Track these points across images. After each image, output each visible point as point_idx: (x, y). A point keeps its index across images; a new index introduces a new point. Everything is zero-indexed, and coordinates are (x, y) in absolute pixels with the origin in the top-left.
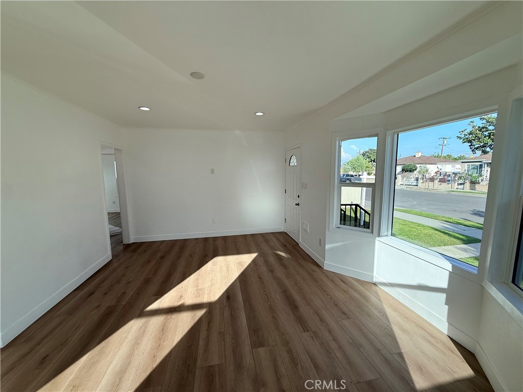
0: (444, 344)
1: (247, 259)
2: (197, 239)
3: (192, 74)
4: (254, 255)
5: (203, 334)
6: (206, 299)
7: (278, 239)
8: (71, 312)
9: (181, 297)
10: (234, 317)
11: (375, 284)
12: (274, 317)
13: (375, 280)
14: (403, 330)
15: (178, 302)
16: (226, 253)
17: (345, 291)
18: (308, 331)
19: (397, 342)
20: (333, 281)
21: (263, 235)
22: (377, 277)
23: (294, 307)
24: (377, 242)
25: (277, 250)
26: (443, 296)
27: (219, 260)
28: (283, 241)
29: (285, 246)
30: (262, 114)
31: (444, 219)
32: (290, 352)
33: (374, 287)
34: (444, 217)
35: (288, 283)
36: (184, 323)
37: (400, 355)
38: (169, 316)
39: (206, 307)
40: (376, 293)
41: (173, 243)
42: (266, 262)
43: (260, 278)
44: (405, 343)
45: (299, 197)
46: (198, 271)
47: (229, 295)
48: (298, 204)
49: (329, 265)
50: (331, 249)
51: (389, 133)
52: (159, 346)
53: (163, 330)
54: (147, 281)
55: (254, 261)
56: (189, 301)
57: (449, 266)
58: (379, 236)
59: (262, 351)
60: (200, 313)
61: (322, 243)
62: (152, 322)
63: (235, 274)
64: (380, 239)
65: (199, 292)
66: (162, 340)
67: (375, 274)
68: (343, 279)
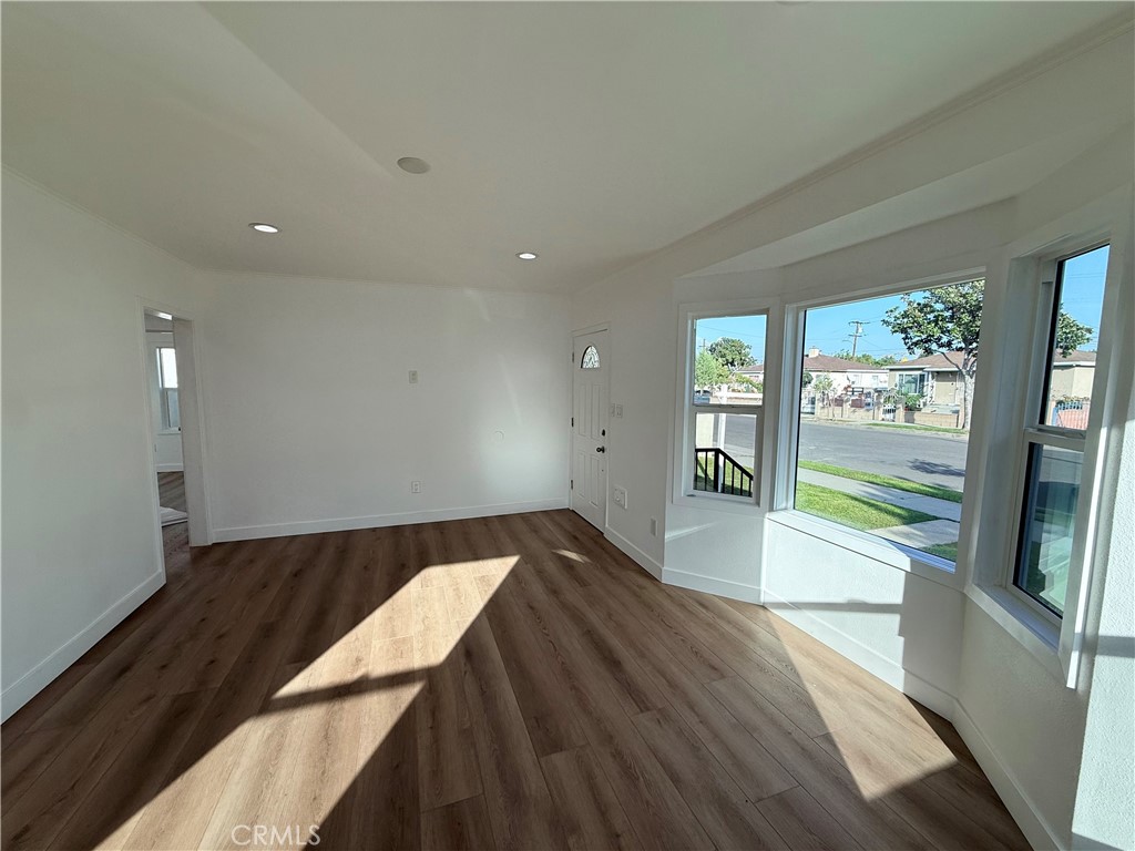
0: (900, 710)
1: (498, 569)
2: (374, 530)
3: (401, 162)
4: (512, 561)
5: (424, 738)
6: (417, 661)
7: (559, 525)
8: (76, 718)
9: (358, 660)
10: (487, 696)
11: (763, 607)
12: (574, 687)
13: (763, 599)
14: (827, 691)
15: (353, 671)
16: (448, 559)
17: (709, 625)
18: (648, 709)
19: (818, 715)
20: (682, 606)
21: (525, 517)
22: (768, 594)
23: (612, 663)
24: (766, 522)
25: (559, 548)
26: (895, 620)
27: (435, 575)
28: (571, 530)
29: (576, 538)
30: (533, 257)
31: (866, 478)
32: (617, 755)
33: (761, 611)
34: (865, 474)
35: (594, 618)
36: (376, 717)
37: (828, 738)
38: (337, 706)
39: (420, 679)
40: (769, 625)
41: (321, 540)
42: (540, 573)
43: (531, 608)
44: (834, 716)
45: (604, 433)
46: (390, 601)
47: (468, 648)
48: (602, 450)
49: (672, 573)
50: (677, 540)
51: (790, 308)
52: (322, 776)
53: (326, 737)
54: (268, 631)
55: (513, 573)
56: (379, 667)
57: (905, 563)
58: (771, 509)
59: (558, 759)
60: (410, 693)
61: (656, 529)
62: (295, 722)
63: (476, 604)
64: (773, 516)
65: (399, 646)
66: (328, 761)
67: (763, 587)
68: (702, 601)
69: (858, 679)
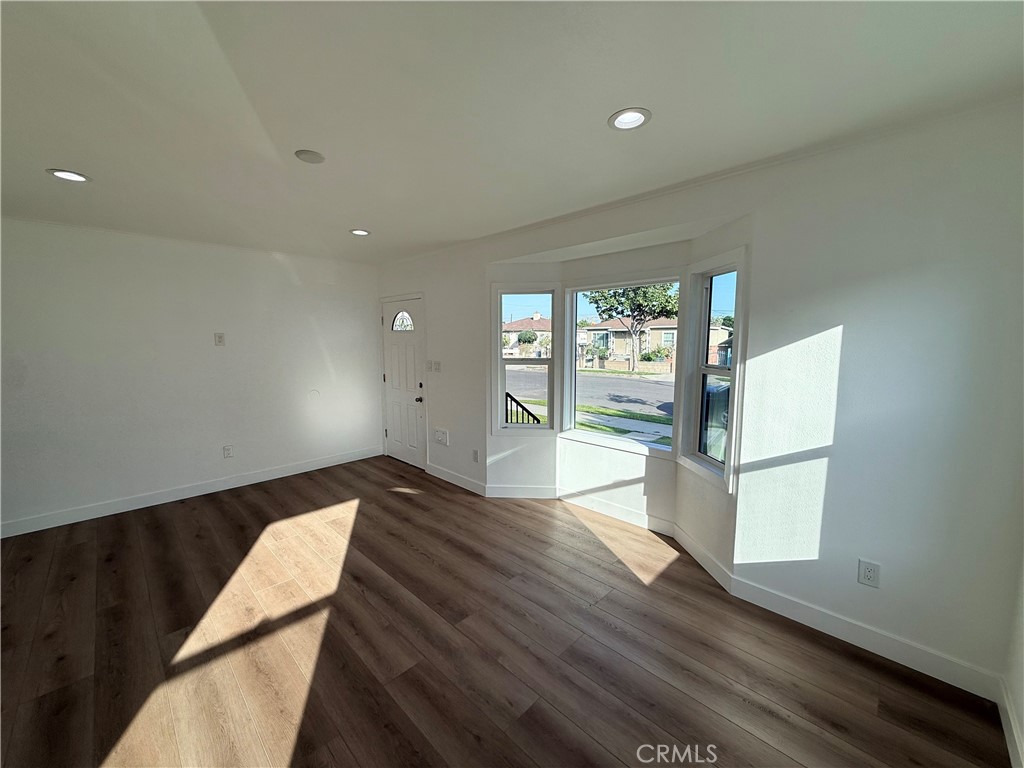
1: (346, 513)
2: (182, 502)
4: (354, 504)
5: (354, 642)
6: (312, 596)
9: (249, 610)
10: (391, 601)
11: (559, 499)
12: (456, 577)
13: (558, 495)
14: (612, 539)
15: (251, 619)
16: (288, 513)
18: (513, 576)
19: (611, 552)
20: (508, 510)
21: (348, 467)
22: (561, 490)
24: (558, 439)
25: (392, 487)
26: (642, 485)
28: (394, 471)
29: (402, 477)
30: (365, 233)
32: (506, 607)
33: (558, 502)
35: (445, 529)
36: (299, 644)
37: (620, 562)
38: (253, 648)
39: (324, 607)
40: (566, 510)
42: (386, 509)
43: (393, 535)
44: (620, 551)
45: (421, 385)
46: (248, 560)
47: (352, 573)
48: (420, 400)
49: (493, 489)
50: (497, 463)
52: (277, 696)
53: (259, 670)
55: (360, 512)
56: (278, 609)
58: (561, 431)
59: (468, 621)
60: (321, 619)
61: (478, 457)
62: (216, 671)
63: (341, 544)
64: (563, 435)
65: (286, 589)
66: (275, 685)
67: (558, 486)
68: (519, 503)
69: (625, 528)
